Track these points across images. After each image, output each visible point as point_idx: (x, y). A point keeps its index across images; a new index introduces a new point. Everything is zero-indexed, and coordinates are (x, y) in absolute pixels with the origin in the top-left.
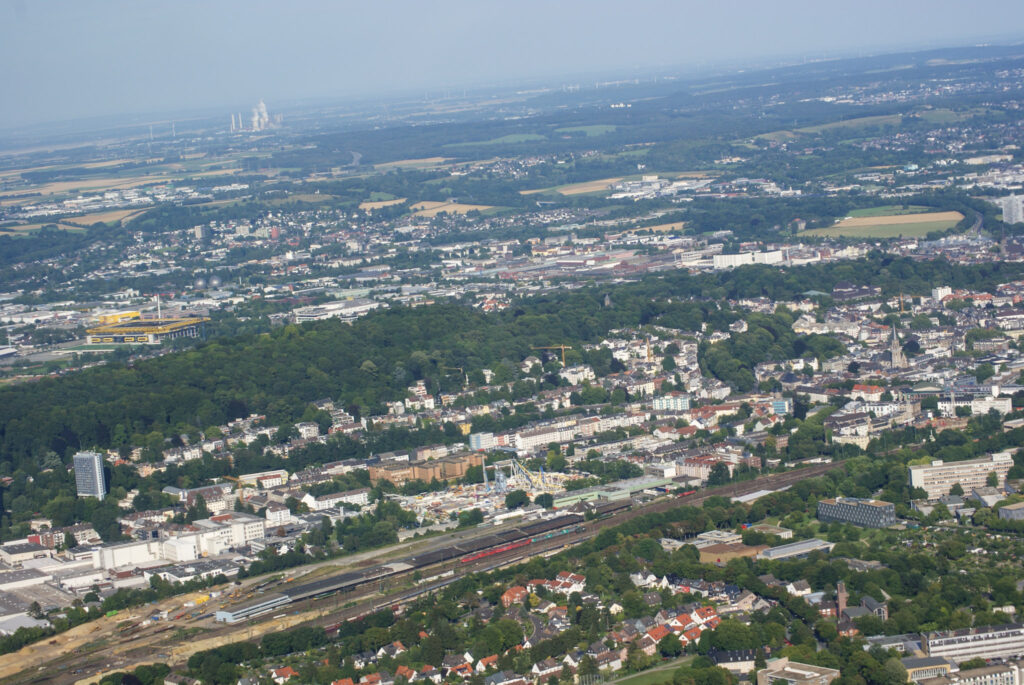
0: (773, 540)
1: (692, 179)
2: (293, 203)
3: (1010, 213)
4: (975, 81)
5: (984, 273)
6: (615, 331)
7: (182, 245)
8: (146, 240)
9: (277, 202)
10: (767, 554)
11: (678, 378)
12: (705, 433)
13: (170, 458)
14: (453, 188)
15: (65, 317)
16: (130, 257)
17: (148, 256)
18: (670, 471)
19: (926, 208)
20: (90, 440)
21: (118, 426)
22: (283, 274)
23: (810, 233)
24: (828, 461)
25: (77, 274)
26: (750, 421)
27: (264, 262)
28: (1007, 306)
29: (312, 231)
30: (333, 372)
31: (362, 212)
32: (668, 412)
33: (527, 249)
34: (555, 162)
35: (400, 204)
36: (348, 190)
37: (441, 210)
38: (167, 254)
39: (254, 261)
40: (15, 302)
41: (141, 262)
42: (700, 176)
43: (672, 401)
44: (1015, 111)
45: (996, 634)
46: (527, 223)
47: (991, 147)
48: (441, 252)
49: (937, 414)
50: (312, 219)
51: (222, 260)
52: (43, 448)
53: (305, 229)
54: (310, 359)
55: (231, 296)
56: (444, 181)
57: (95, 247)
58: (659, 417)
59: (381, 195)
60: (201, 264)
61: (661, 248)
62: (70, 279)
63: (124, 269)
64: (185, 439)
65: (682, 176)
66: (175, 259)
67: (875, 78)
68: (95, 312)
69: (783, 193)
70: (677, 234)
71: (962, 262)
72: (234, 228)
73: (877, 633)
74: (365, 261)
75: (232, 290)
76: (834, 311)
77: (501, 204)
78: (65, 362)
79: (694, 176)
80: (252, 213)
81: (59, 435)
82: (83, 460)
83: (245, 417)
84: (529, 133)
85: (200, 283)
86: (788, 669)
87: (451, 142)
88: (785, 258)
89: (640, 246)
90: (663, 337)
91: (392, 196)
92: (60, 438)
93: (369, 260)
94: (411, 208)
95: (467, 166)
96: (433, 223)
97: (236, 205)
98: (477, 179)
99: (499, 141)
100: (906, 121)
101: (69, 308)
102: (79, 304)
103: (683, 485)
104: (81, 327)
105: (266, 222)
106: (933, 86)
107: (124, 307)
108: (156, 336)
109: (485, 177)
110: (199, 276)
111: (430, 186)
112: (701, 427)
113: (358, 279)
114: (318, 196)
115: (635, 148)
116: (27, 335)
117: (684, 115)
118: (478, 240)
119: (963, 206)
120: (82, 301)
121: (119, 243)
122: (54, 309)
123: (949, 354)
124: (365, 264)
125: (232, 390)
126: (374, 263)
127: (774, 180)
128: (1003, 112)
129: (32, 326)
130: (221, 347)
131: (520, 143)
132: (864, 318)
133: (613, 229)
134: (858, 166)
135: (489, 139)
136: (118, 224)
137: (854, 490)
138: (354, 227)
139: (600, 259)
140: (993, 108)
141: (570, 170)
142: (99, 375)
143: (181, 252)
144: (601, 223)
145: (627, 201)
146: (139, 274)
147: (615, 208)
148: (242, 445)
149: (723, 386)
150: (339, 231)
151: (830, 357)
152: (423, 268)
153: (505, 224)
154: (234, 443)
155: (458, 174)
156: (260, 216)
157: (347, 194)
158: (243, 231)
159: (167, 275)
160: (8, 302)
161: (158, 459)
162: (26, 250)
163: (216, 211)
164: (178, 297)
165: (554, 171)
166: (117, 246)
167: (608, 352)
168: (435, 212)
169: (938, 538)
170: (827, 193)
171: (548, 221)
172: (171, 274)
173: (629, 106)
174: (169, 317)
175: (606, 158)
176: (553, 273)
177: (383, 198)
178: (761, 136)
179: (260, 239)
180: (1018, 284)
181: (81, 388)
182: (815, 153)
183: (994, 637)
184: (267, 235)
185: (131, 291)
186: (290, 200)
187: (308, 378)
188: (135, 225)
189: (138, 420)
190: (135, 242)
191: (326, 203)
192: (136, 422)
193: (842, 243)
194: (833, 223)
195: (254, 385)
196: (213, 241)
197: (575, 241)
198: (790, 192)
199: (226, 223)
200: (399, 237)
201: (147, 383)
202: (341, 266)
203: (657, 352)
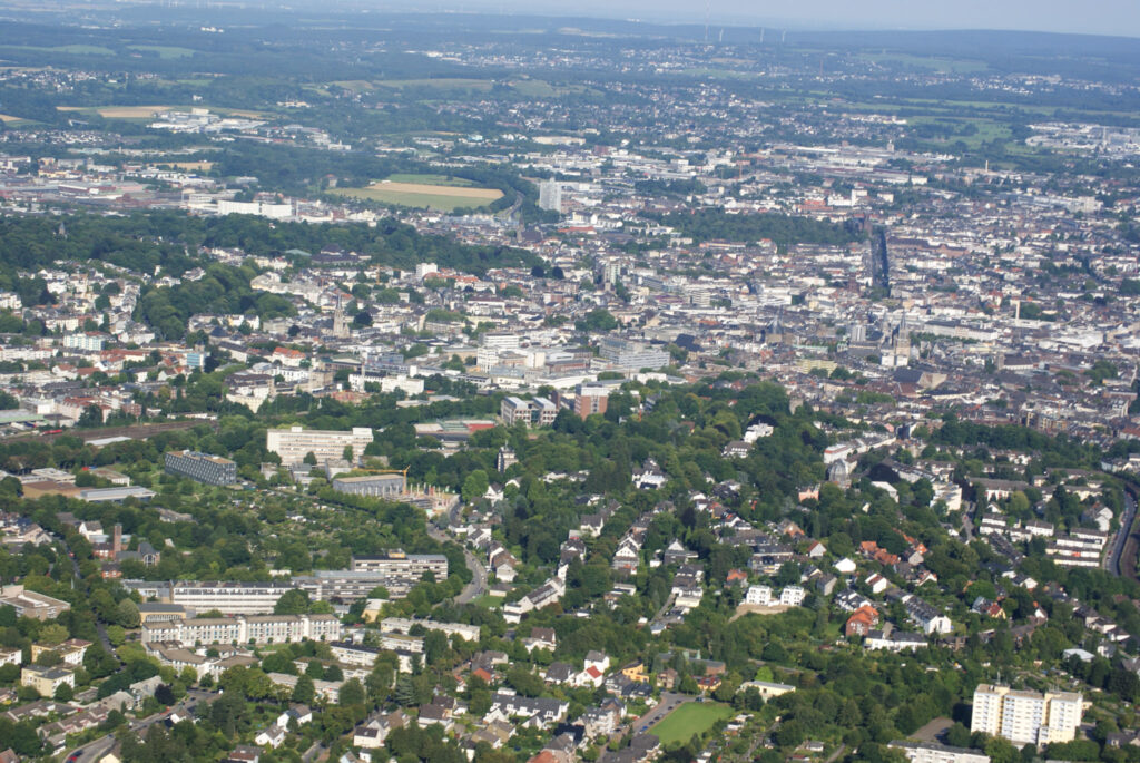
0: (103, 483)
1: (245, 118)
3: (547, 198)
4: (599, 56)
5: (483, 256)
6: (59, 262)
10: (84, 495)
11: (107, 319)
12: (104, 375)
18: (46, 407)
19: (469, 182)
23: (339, 192)
24: (213, 418)
26: (155, 369)
28: (488, 291)
32: (77, 350)
33: (35, 168)
34: (106, 80)
42: (253, 116)
43: (84, 340)
44: (617, 93)
45: (243, 590)
46: (49, 140)
47: (572, 128)
49: (347, 387)
58: (66, 355)
61: (176, 186)
69: (331, 146)
70: (199, 173)
71: (469, 242)
73: (139, 578)
76: (306, 273)
77: (31, 118)
86: (22, 597)
87: (9, 43)
88: (294, 212)
89: (154, 181)
90: (108, 274)
95: (9, 71)
98: (16, 87)
100: (497, 88)
103: (52, 423)
106: (551, 56)
109: (25, 86)
112: (103, 369)
115: (199, 77)
117: (273, 49)
119: (506, 186)
123: (397, 331)
127: (330, 132)
128: (602, 94)
131: (83, 54)
132: (332, 284)
133: (138, 159)
134: (422, 129)
137: (211, 446)
139: (103, 189)
140: (594, 88)
141: (120, 91)
144: (127, 152)
145: (165, 133)
147: (148, 138)
149: (146, 332)
151: (272, 317)
153: (27, 138)
165: (103, 89)
167: (43, 283)
169: (268, 501)
170: (379, 152)
171: (73, 141)
173: (221, 31)
175: (162, 83)
176: (50, 196)
178: (337, 83)
180: (512, 271)
182: (386, 108)
183: (239, 593)
193: (362, 207)
194: (367, 184)
197: (91, 166)
198: (339, 146)
203: (97, 289)
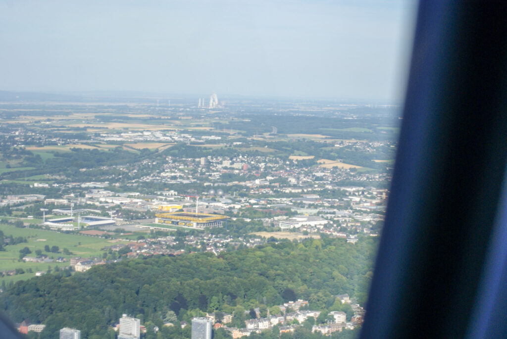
2: (253, 151)
7: (195, 167)
8: (174, 162)
9: (244, 150)
13: (250, 326)
14: (337, 153)
15: (137, 203)
16: (166, 171)
17: (176, 171)
20: (194, 304)
21: (214, 297)
22: (257, 192)
25: (137, 176)
27: (243, 184)
29: (266, 168)
30: (349, 276)
31: (291, 161)
35: (312, 160)
36: (284, 148)
37: (335, 165)
38: (187, 171)
39: (236, 182)
40: (106, 189)
41: (173, 174)
48: (347, 191)
50: (264, 161)
51: (218, 179)
52: (166, 307)
53: (261, 166)
54: (333, 265)
55: (234, 203)
56: (332, 149)
57: (145, 162)
59: (300, 152)
60: (207, 180)
62: (134, 179)
63: (164, 177)
64: (258, 313)
66: (192, 175)
68: (154, 202)
72: (221, 161)
74: (303, 191)
75: (230, 199)
78: (146, 234)
80: (231, 154)
81: (175, 299)
82: (198, 324)
83: (295, 300)
84: (364, 128)
85: (212, 192)
91: (307, 154)
92: (176, 301)
93: (305, 190)
94: (318, 162)
96: (333, 173)
97: (222, 148)
99: (348, 130)
101: (138, 198)
102: (143, 195)
104: (149, 211)
105: (238, 160)
107: (171, 201)
108: (198, 224)
110: (209, 188)
111: (325, 151)
113: (304, 202)
114: (266, 149)
116: (117, 212)
118: (364, 186)
120: (144, 194)
121: (159, 162)
122: (130, 197)
124: (303, 192)
125: (286, 281)
126: (308, 193)
129: (119, 206)
130: (274, 249)
135: (343, 128)
136: (157, 150)
138: (288, 169)
142: (200, 260)
143: (194, 172)
146: (173, 182)
148: (296, 322)
150: (280, 170)
152: (340, 200)
154: (291, 320)
155: (338, 146)
156: (235, 156)
157: (282, 150)
158: (227, 163)
159: (189, 184)
160: (101, 188)
161: (243, 327)
162: (108, 159)
163: (211, 150)
164: (201, 199)
166: (158, 163)
168: (331, 166)
172: (191, 183)
174: (201, 212)
177: (301, 154)
179: (237, 169)
181: (189, 267)
184: (240, 168)
185: (172, 192)
186: (251, 149)
187: (333, 278)
188: (167, 152)
189: (227, 295)
190: (167, 162)
191: (271, 153)
192: (225, 296)
195: (300, 280)
196: (211, 167)
199: (216, 158)
200: (318, 179)
201: (231, 269)
202: (291, 192)
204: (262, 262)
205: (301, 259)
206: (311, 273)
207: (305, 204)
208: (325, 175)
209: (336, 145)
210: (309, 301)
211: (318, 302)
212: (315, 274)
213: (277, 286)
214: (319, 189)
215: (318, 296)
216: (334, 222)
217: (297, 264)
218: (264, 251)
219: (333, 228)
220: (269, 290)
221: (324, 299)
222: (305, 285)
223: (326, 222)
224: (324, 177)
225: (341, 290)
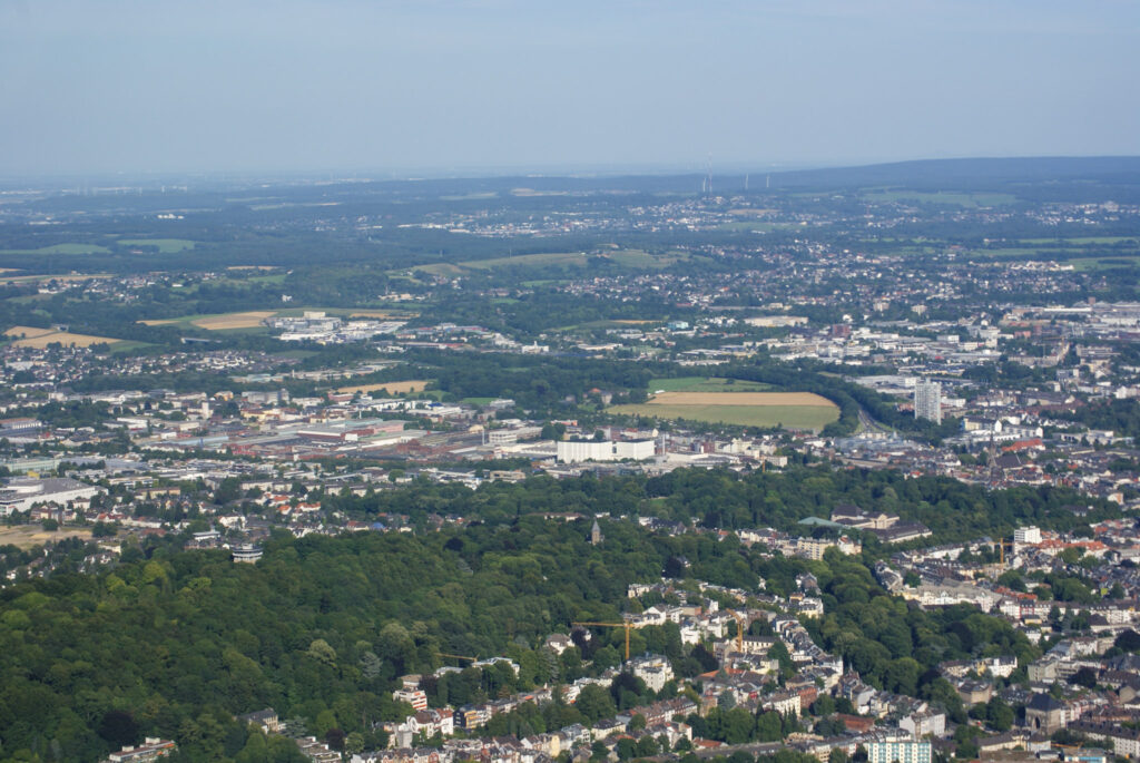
1: (372, 319)
4: (607, 217)
14: (51, 311)
30: (266, 659)
33: (233, 408)
34: (168, 285)
42: (382, 316)
54: (220, 632)
56: (34, 301)
65: (357, 315)
67: (482, 204)
69: (526, 348)
77: (130, 338)
79: (375, 316)
83: (137, 743)
84: (87, 243)
94: (9, 333)
95: (54, 283)
96: (52, 359)
98: (77, 300)
99: (52, 250)
106: (560, 219)
111: (19, 306)
113: (10, 439)
117: (273, 234)
118: (145, 389)
125: (105, 689)
126: (12, 415)
131: (86, 255)
133: (330, 386)
135: (37, 248)
139: (359, 432)
140: (694, 253)
141: (199, 296)
144: (301, 375)
152: (97, 428)
155: (46, 291)
165: (173, 297)
167: (674, 630)
168: (43, 342)
171: (223, 367)
173: (181, 217)
176: (308, 450)
178: (422, 268)
194: (646, 397)
197: (293, 400)
198: (533, 348)
200: (21, 377)
204: (29, 640)
205: (133, 622)
206: (165, 658)
207: (14, 445)
208: (35, 367)
209: (41, 291)
210: (178, 739)
211: (204, 741)
212: (178, 661)
213: (82, 707)
214: (37, 404)
215: (204, 724)
216: (112, 489)
217: (125, 637)
218: (22, 607)
219: (116, 507)
220: (64, 720)
221: (219, 731)
222: (157, 694)
223: (90, 492)
224: (36, 372)
225: (254, 699)
